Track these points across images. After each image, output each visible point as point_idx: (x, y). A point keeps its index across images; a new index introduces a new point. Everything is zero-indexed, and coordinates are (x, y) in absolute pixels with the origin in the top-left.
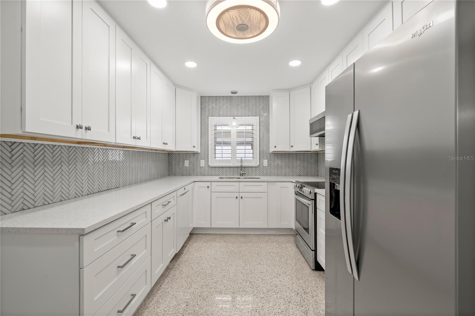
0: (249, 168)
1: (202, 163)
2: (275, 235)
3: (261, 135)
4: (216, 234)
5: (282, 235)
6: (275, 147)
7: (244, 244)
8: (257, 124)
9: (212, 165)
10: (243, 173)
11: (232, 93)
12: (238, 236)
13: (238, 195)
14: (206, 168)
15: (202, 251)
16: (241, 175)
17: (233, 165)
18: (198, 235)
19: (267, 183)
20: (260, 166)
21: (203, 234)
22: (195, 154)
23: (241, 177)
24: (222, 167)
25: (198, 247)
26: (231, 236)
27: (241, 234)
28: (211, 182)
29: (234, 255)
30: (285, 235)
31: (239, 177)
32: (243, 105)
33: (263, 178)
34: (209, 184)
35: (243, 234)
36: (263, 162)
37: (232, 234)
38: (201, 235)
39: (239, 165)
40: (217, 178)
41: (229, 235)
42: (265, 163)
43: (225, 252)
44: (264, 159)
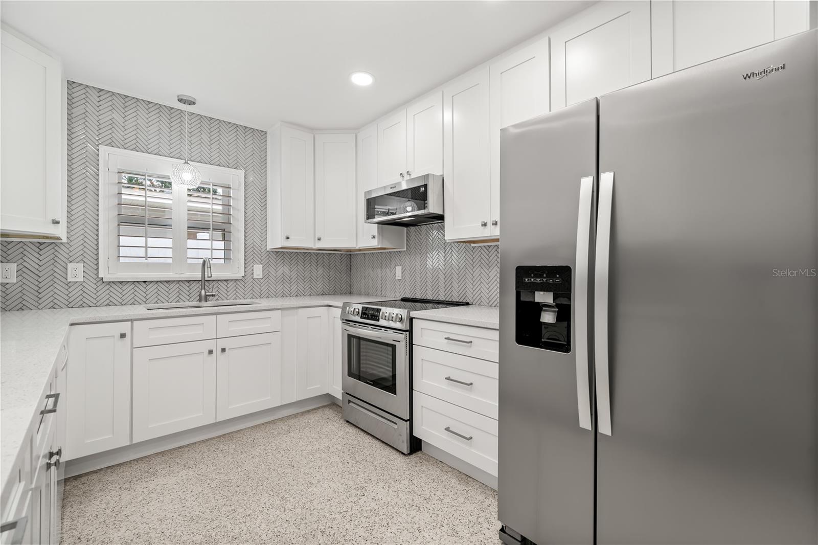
0: (219, 282)
1: (76, 272)
2: (295, 416)
3: (249, 212)
4: (146, 457)
5: (308, 411)
6: (288, 238)
7: (242, 456)
8: (240, 185)
9: (110, 276)
10: (207, 294)
11: (180, 100)
12: (214, 442)
15: (132, 519)
16: (203, 298)
17: (178, 276)
18: (84, 479)
19: (280, 311)
20: (245, 278)
21: (101, 470)
23: (203, 304)
24: (145, 282)
25: (108, 512)
26: (196, 449)
27: (219, 437)
28: (132, 321)
29: (238, 489)
30: (313, 410)
31: (196, 303)
32: (205, 137)
33: (264, 303)
34: (125, 327)
35: (223, 435)
36: (253, 270)
37: (195, 443)
38: (95, 476)
40: (141, 310)
41: (186, 449)
42: (258, 271)
43: (206, 491)
44: (254, 262)
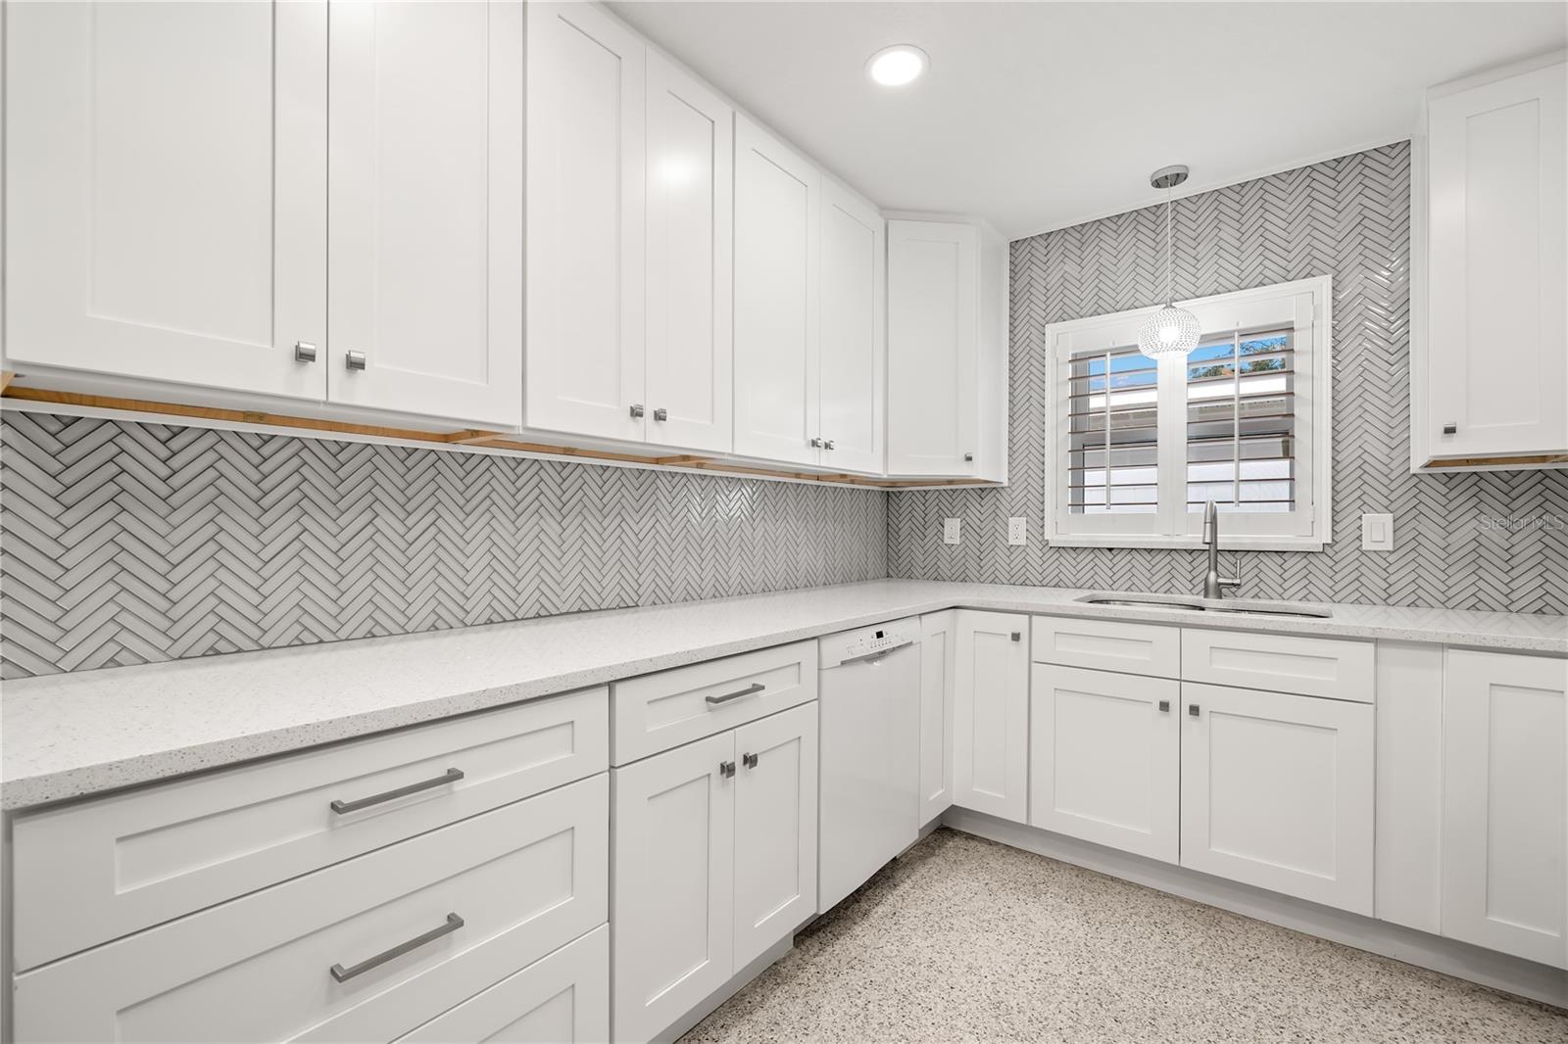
0: (1261, 556)
1: (1017, 531)
2: (1441, 980)
3: (1348, 377)
4: (1057, 861)
5: (1506, 998)
6: (1450, 431)
7: (1191, 972)
8: (1317, 314)
9: (1056, 537)
10: (1221, 580)
11: (1157, 184)
12: (1175, 907)
13: (1170, 693)
14: (1035, 554)
15: (952, 935)
16: (1211, 590)
17: (1168, 539)
18: (973, 844)
19: (1371, 646)
20: (1336, 548)
21: (997, 844)
22: (986, 490)
23: (1212, 602)
24: (1110, 550)
25: (945, 904)
26: (1133, 898)
27: (1194, 904)
28: (1030, 614)
29: (1110, 1023)
30: (1530, 1003)
31: (1199, 599)
32: (1228, 234)
33: (1345, 617)
34: (1019, 623)
35: (1204, 906)
36: (1360, 528)
37: (1140, 887)
38: (983, 848)
39: (1196, 538)
40: (1067, 599)
41: (1119, 888)
42: (1378, 530)
43: (1061, 982)
44: (1364, 505)
